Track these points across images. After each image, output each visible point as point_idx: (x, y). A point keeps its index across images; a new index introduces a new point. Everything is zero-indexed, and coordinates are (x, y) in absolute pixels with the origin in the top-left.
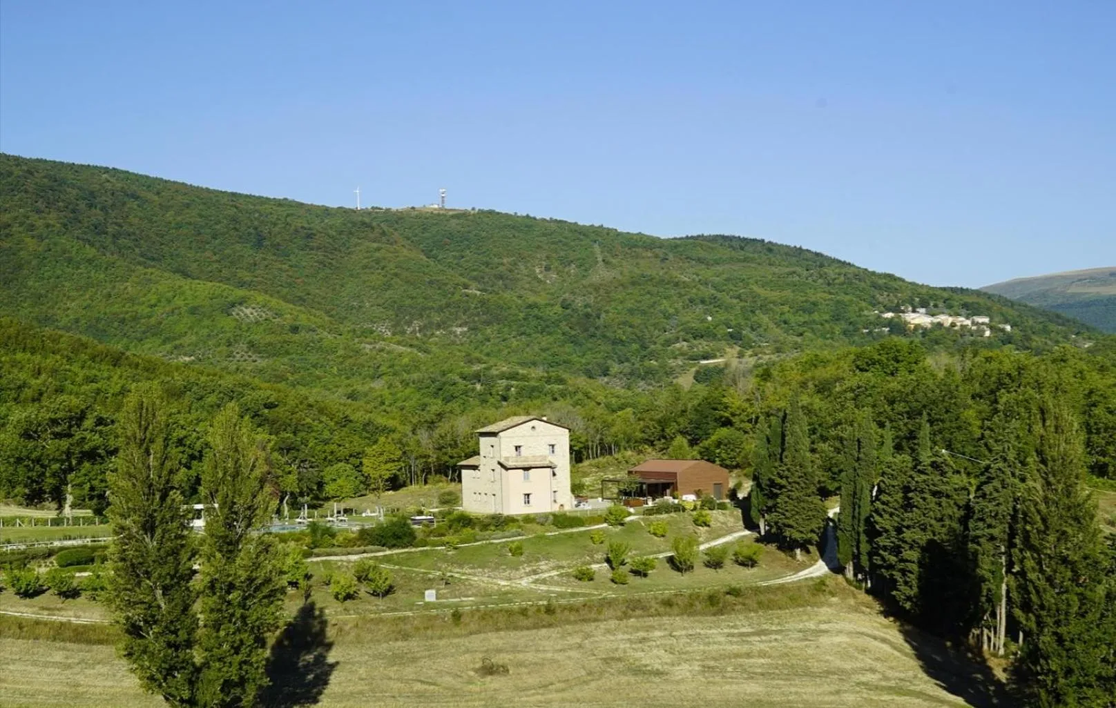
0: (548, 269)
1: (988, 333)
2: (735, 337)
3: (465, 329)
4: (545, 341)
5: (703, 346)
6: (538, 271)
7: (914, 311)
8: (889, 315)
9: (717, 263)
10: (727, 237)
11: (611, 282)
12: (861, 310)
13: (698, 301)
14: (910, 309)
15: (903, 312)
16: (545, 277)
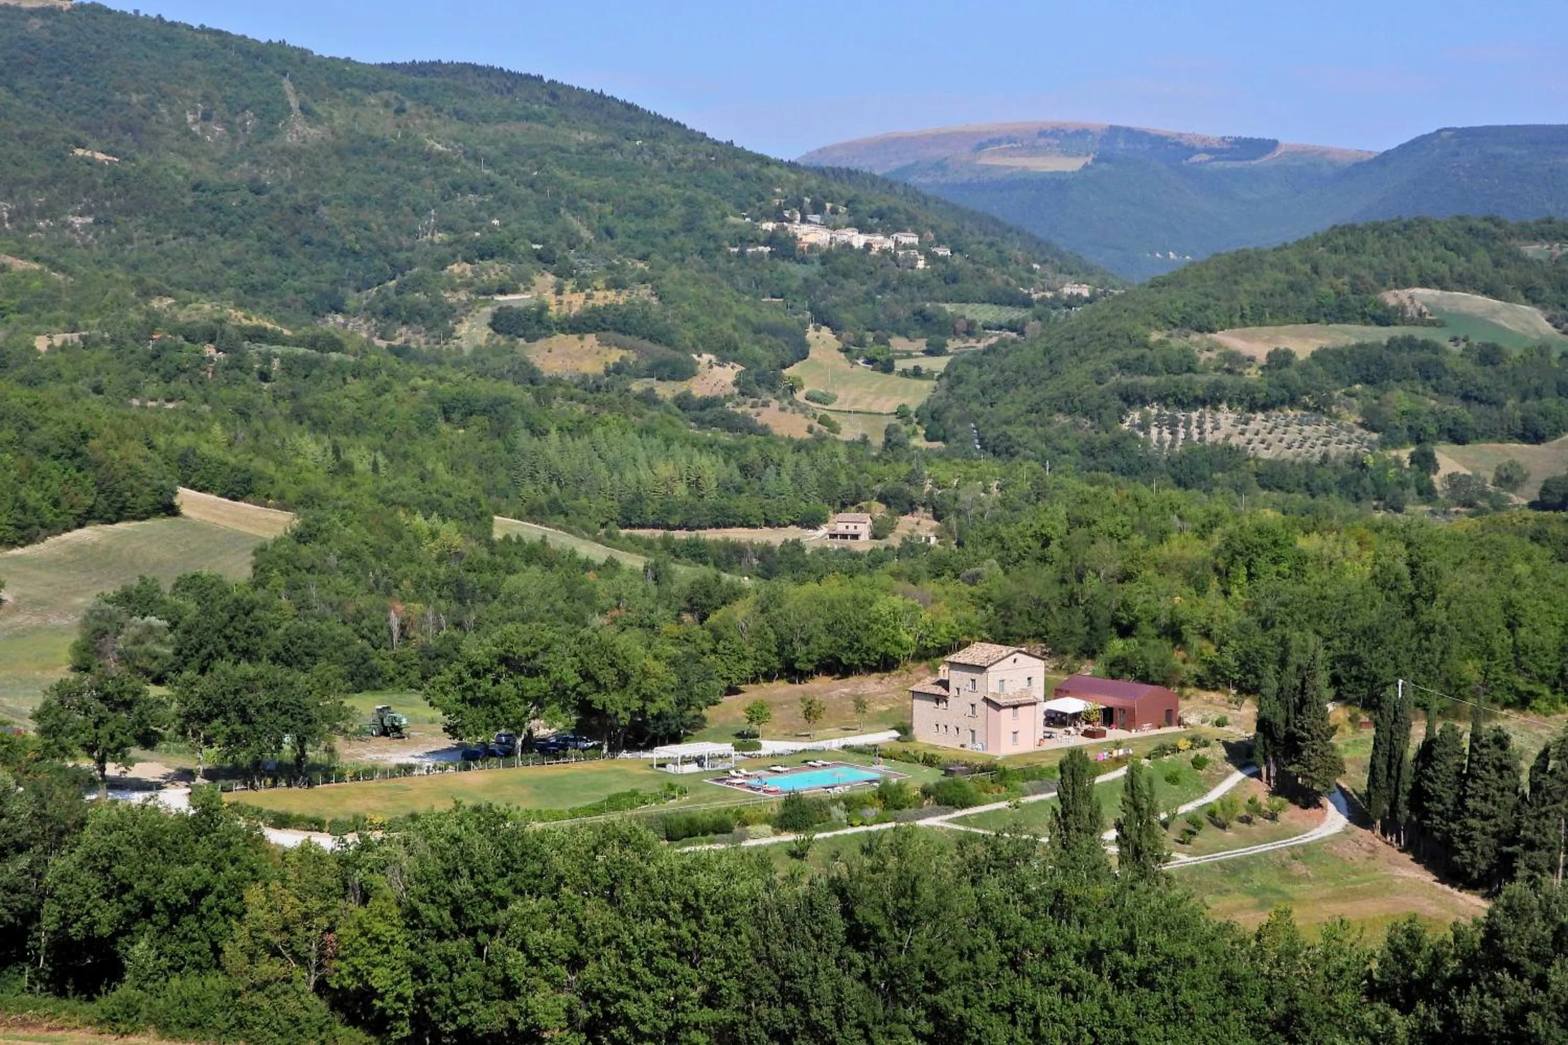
0: (206, 117)
1: (921, 264)
2: (545, 259)
3: (90, 220)
4: (228, 249)
5: (494, 271)
6: (190, 118)
7: (804, 220)
8: (769, 226)
9: (485, 119)
10: (482, 68)
11: (320, 147)
12: (724, 215)
13: (466, 188)
14: (798, 216)
15: (791, 221)
16: (202, 130)
